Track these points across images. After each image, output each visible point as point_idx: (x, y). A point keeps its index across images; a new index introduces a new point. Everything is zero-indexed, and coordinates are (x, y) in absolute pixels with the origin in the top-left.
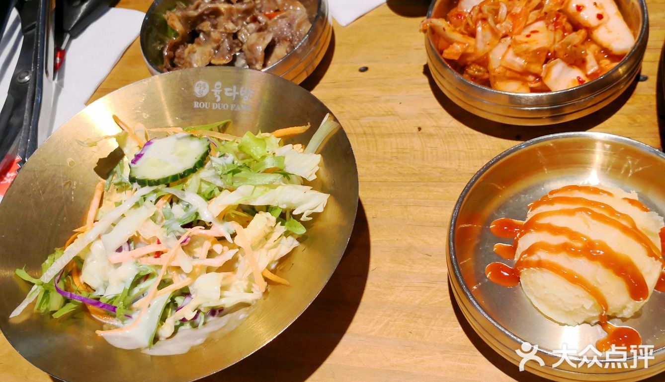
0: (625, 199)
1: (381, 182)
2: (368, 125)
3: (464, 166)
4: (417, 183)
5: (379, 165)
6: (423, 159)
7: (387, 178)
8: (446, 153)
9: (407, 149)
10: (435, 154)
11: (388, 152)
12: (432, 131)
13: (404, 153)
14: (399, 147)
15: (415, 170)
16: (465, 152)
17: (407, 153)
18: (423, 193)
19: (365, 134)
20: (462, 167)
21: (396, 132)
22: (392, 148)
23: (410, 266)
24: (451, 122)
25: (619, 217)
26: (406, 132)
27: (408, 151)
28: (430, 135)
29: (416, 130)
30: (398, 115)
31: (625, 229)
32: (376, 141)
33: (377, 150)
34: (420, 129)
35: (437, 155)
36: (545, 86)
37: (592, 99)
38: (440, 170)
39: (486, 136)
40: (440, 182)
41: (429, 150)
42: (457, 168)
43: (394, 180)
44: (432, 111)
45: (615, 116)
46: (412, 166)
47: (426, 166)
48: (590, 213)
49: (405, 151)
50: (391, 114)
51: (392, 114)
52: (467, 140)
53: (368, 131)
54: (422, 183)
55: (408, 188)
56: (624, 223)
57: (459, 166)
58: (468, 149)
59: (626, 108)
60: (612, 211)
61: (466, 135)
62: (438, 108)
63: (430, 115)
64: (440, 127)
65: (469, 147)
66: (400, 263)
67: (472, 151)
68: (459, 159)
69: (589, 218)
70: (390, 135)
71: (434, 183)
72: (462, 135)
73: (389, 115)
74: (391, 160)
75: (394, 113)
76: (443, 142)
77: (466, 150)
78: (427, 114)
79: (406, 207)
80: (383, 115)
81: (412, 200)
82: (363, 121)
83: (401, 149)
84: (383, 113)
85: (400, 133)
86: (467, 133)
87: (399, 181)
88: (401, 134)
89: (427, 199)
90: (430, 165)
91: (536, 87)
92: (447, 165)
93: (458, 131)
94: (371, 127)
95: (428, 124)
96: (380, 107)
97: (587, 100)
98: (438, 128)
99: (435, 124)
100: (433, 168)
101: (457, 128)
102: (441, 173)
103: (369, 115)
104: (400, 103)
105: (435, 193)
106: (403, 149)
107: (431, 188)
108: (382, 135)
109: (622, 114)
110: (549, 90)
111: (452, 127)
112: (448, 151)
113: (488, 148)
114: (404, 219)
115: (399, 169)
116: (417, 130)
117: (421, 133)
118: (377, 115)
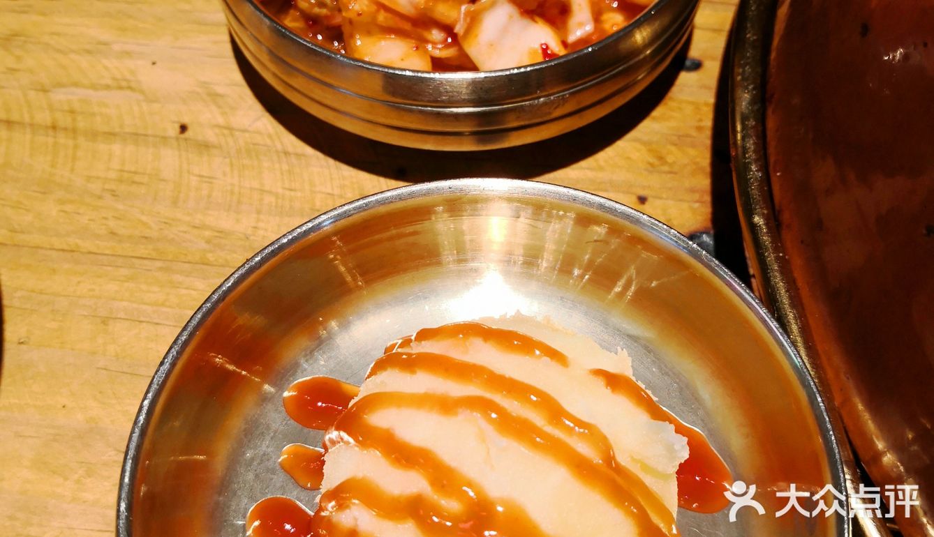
0: (599, 373)
1: (63, 250)
2: (66, 108)
3: (266, 230)
4: (146, 262)
5: (68, 208)
6: (175, 202)
7: (79, 242)
8: (232, 193)
9: (144, 174)
10: (205, 192)
11: (98, 178)
12: (211, 136)
13: (134, 182)
14: (126, 168)
15: (150, 228)
16: (277, 195)
17: (142, 184)
18: (156, 289)
19: (54, 127)
20: (261, 232)
21: (127, 130)
22: (108, 169)
23: (78, 482)
24: (258, 119)
25: (570, 430)
26: (150, 132)
27: (145, 179)
28: (205, 147)
29: (173, 131)
30: (142, 92)
31: (581, 467)
32: (76, 147)
33: (72, 170)
34: (183, 128)
35: (209, 196)
36: (467, 57)
37: (564, 100)
38: (207, 233)
39: (331, 161)
40: (203, 264)
41: (194, 181)
42: (249, 231)
43: (95, 250)
44: (220, 90)
45: (621, 144)
46: (144, 218)
47: (179, 220)
48: (494, 415)
49: (137, 178)
50: (124, 85)
51: (130, 88)
52: (285, 167)
53: (65, 120)
54: (159, 264)
55: (124, 272)
56: (584, 449)
57: (255, 228)
58: (284, 188)
59: (648, 128)
60: (556, 412)
61: (286, 153)
62: (236, 85)
63: (214, 97)
64: (230, 129)
65: (287, 186)
66: (54, 473)
67: (293, 193)
68: (259, 212)
69: (490, 430)
70: (111, 135)
71: (187, 265)
72: (277, 152)
73: (121, 88)
74: (100, 197)
75: (133, 85)
76: (232, 165)
77: (280, 191)
78: (209, 94)
79: (105, 321)
80: (108, 87)
81: (125, 304)
82: (59, 96)
83: (130, 172)
84: (109, 82)
85: (136, 134)
86: (290, 150)
87: (107, 252)
88: (137, 137)
89: (163, 305)
90: (187, 218)
91: (447, 59)
92: (225, 221)
93: (268, 142)
94: (72, 112)
95: (204, 119)
96: (106, 68)
97: (552, 102)
98: (226, 132)
99: (221, 120)
100: (195, 227)
101: (270, 136)
102: (208, 242)
103: (76, 85)
104: (154, 63)
105: (184, 291)
106: (135, 173)
107: (178, 278)
108: (93, 135)
109: (636, 140)
110: (474, 68)
111: (259, 133)
112: (236, 190)
113: (330, 191)
114: (94, 353)
115: (112, 224)
116: (178, 129)
117: (186, 139)
118: (94, 87)
